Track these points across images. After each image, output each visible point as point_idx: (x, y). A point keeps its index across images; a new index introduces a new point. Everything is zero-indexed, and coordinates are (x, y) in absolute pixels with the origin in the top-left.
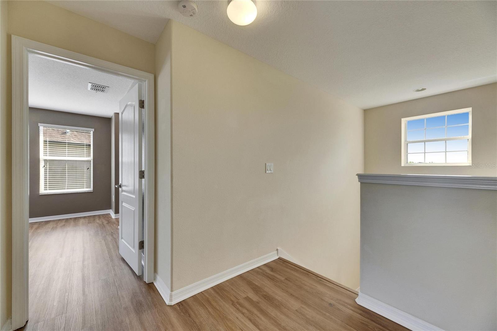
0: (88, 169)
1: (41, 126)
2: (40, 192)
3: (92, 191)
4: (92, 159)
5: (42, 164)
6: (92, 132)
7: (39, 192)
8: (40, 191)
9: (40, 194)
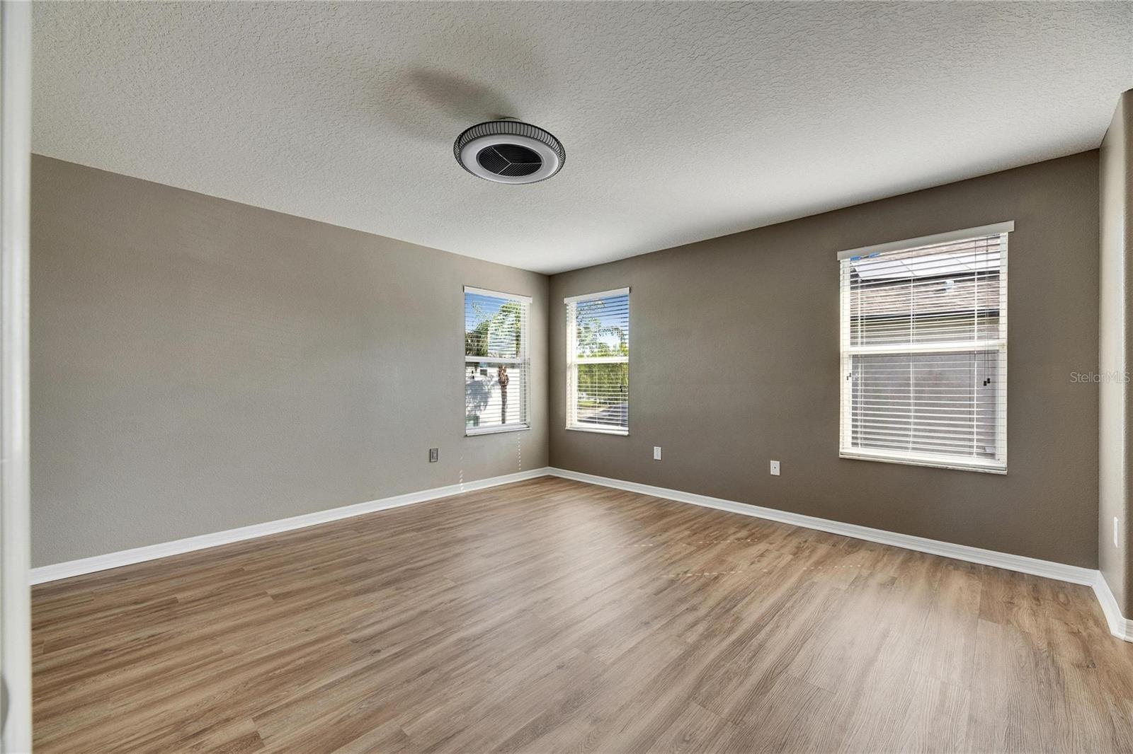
0: (985, 385)
1: (843, 259)
2: (841, 450)
3: (1005, 472)
4: (1003, 345)
5: (846, 368)
6: (1007, 234)
7: (839, 448)
8: (841, 446)
9: (841, 456)
